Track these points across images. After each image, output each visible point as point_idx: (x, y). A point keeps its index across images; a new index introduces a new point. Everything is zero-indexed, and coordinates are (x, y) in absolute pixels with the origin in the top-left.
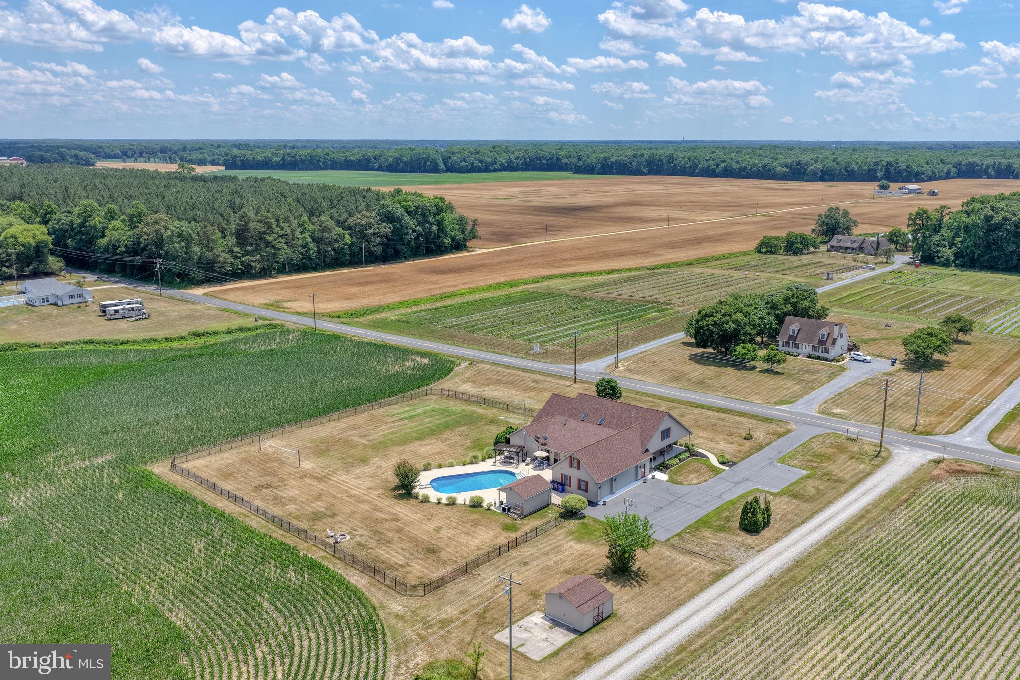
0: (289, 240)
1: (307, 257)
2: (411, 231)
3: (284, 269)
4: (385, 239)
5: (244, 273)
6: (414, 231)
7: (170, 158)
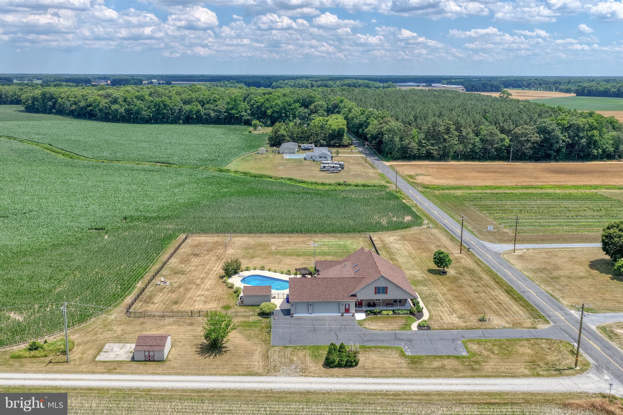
0: (462, 139)
1: (473, 151)
2: (561, 141)
3: (457, 157)
4: (535, 145)
5: (429, 157)
6: (564, 141)
7: (550, 88)
